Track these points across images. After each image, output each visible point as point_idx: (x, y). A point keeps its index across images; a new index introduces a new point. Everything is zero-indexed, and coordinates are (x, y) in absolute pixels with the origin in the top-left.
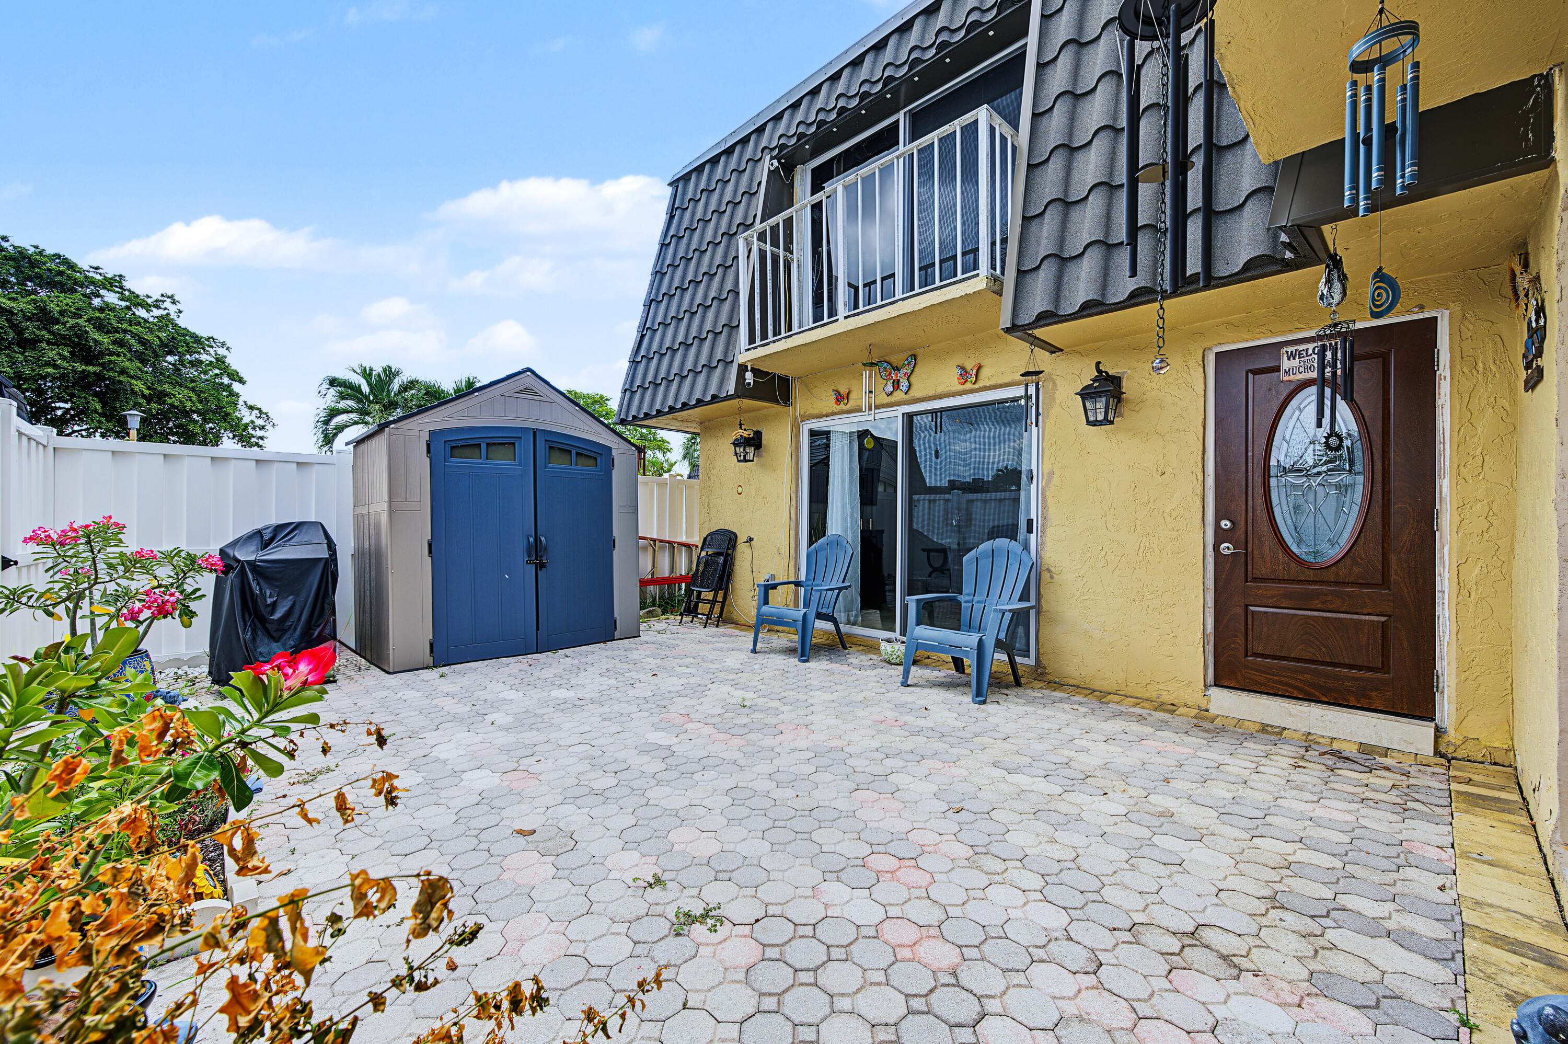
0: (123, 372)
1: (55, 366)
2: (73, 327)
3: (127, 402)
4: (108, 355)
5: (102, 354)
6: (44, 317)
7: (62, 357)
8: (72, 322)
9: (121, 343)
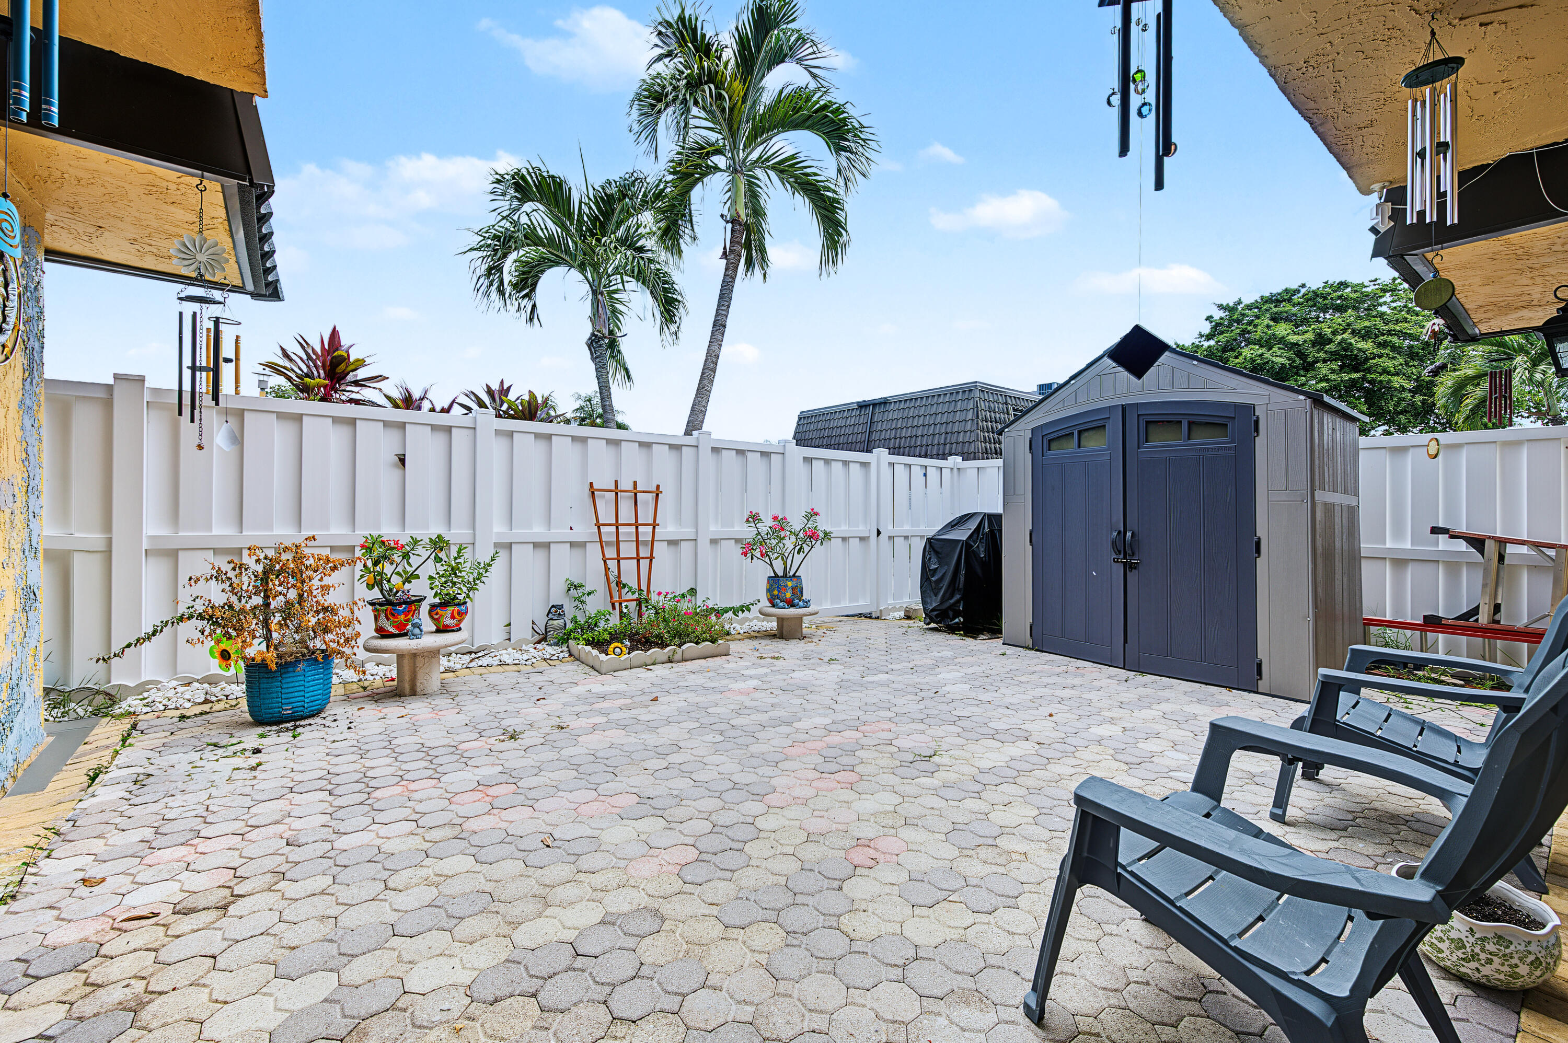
0: (1385, 371)
1: (1327, 380)
2: (1340, 343)
3: (1392, 399)
4: (1372, 359)
5: (1367, 359)
6: (1321, 341)
7: (1333, 371)
8: (1339, 338)
9: (1384, 345)
